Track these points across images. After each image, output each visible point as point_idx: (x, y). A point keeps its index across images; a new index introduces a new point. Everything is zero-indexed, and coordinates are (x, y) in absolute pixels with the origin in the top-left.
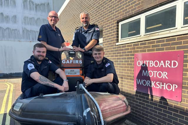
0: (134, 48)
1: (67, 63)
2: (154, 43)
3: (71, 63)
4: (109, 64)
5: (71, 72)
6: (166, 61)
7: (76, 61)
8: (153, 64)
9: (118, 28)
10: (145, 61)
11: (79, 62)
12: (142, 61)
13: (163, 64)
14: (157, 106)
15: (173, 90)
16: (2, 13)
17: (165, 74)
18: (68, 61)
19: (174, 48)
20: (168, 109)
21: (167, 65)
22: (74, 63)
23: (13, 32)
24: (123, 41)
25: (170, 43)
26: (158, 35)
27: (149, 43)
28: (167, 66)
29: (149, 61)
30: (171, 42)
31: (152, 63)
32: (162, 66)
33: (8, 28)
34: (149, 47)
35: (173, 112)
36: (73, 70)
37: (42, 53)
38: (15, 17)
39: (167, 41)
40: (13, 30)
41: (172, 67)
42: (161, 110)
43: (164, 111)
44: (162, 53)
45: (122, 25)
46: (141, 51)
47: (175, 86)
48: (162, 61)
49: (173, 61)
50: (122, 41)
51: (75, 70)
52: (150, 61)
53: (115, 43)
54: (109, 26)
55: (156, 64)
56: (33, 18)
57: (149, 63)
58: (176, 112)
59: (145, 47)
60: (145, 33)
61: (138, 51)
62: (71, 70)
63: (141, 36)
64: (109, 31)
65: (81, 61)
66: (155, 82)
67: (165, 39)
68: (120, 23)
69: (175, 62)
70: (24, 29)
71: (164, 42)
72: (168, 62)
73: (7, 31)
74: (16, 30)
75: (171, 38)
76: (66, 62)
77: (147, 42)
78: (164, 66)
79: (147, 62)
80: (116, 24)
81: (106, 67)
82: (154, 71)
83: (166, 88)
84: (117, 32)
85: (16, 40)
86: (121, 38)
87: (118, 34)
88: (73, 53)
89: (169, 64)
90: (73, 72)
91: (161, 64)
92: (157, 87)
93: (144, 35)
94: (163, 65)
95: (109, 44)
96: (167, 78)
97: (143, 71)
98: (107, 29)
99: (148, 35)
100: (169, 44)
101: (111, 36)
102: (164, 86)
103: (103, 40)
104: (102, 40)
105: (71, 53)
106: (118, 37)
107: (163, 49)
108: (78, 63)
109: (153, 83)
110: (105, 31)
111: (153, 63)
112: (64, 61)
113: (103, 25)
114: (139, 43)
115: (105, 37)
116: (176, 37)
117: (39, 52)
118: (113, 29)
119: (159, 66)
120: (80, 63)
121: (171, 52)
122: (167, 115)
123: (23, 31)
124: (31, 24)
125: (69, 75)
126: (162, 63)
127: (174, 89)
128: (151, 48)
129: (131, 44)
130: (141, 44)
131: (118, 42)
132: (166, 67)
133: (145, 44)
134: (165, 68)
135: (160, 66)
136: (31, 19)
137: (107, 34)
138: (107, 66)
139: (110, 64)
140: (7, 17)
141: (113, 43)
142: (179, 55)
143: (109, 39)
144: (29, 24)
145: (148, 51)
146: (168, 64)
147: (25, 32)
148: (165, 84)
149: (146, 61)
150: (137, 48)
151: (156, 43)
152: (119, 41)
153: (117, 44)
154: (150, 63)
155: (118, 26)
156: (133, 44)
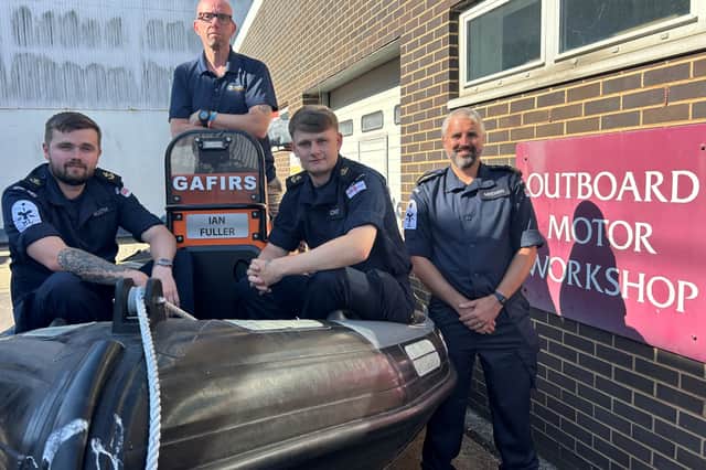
0: (515, 120)
1: (192, 188)
2: (593, 91)
3: (209, 188)
4: (361, 186)
5: (212, 227)
6: (649, 174)
7: (231, 178)
8: (589, 187)
9: (454, 40)
10: (557, 175)
11: (243, 183)
12: (547, 175)
13: (634, 188)
14: (610, 376)
15: (680, 308)
16: (73, 13)
17: (643, 231)
18: (197, 179)
19: (682, 113)
20: (655, 393)
21: (652, 191)
22: (223, 187)
23: (111, 77)
24: (476, 93)
25: (663, 89)
26: (616, 55)
27: (573, 95)
28: (653, 194)
29: (574, 175)
30: (671, 84)
31: (587, 184)
32: (629, 194)
33: (94, 66)
34: (575, 111)
35: (679, 409)
36: (222, 216)
37: (77, 149)
38: (117, 23)
39: (653, 79)
40: (111, 70)
41: (675, 199)
42: (626, 395)
43: (640, 400)
44: (631, 136)
45: (469, 23)
46: (543, 132)
47: (688, 291)
48: (629, 175)
49: (676, 174)
50: (471, 92)
51: (230, 216)
52: (580, 175)
53: (445, 100)
54: (422, 30)
55: (605, 186)
56: (178, 22)
57: (574, 181)
58: (694, 411)
59: (558, 114)
60: (561, 51)
61: (528, 134)
62: (212, 216)
63: (543, 65)
64: (422, 52)
65: (253, 178)
66: (598, 267)
67: (643, 71)
68: (461, 17)
69: (687, 177)
70: (149, 65)
71: (639, 86)
72: (654, 179)
73: (91, 74)
74: (122, 69)
75: (667, 64)
76: (189, 186)
77: (566, 89)
78: (638, 198)
79: (565, 177)
80: (448, 22)
81: (350, 196)
82: (594, 220)
83: (645, 297)
84: (450, 55)
85: (121, 106)
86: (469, 79)
87: (454, 63)
88: (219, 145)
89: (659, 188)
90: (222, 226)
91: (624, 188)
92: (607, 292)
93: (556, 61)
94: (631, 192)
95: (424, 106)
96: (651, 250)
97: (553, 218)
98: (415, 45)
99: (574, 60)
100: (659, 96)
101: (431, 71)
102: (640, 286)
103: (403, 93)
104: (399, 93)
105: (209, 145)
106: (454, 75)
107: (632, 119)
108: (239, 188)
109: (592, 272)
110: (407, 54)
111: (592, 183)
112: (180, 181)
113: (402, 30)
114: (536, 96)
115: (408, 80)
116: (691, 60)
117: (67, 146)
118: (437, 45)
119: (616, 196)
120: (247, 187)
121: (669, 130)
122: (651, 418)
123: (146, 73)
124: (171, 46)
125: (205, 236)
126: (629, 184)
127: (685, 300)
128: (583, 118)
129: (504, 102)
130: (544, 102)
131: (457, 96)
132: (648, 198)
133: (558, 98)
134: (643, 204)
135: (619, 198)
136: (171, 26)
137: (415, 66)
138: (354, 193)
139: (364, 187)
140: (92, 25)
141: (439, 102)
142: (702, 145)
143: (424, 84)
144: (166, 45)
145: (573, 128)
146: (655, 188)
147: (152, 75)
148: (642, 276)
149: (563, 175)
150: (528, 119)
151: (604, 93)
152: (462, 91)
153: (452, 104)
154: (580, 185)
155: (454, 28)
156: (510, 101)
